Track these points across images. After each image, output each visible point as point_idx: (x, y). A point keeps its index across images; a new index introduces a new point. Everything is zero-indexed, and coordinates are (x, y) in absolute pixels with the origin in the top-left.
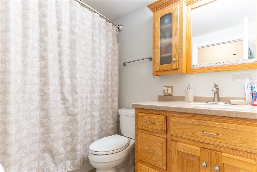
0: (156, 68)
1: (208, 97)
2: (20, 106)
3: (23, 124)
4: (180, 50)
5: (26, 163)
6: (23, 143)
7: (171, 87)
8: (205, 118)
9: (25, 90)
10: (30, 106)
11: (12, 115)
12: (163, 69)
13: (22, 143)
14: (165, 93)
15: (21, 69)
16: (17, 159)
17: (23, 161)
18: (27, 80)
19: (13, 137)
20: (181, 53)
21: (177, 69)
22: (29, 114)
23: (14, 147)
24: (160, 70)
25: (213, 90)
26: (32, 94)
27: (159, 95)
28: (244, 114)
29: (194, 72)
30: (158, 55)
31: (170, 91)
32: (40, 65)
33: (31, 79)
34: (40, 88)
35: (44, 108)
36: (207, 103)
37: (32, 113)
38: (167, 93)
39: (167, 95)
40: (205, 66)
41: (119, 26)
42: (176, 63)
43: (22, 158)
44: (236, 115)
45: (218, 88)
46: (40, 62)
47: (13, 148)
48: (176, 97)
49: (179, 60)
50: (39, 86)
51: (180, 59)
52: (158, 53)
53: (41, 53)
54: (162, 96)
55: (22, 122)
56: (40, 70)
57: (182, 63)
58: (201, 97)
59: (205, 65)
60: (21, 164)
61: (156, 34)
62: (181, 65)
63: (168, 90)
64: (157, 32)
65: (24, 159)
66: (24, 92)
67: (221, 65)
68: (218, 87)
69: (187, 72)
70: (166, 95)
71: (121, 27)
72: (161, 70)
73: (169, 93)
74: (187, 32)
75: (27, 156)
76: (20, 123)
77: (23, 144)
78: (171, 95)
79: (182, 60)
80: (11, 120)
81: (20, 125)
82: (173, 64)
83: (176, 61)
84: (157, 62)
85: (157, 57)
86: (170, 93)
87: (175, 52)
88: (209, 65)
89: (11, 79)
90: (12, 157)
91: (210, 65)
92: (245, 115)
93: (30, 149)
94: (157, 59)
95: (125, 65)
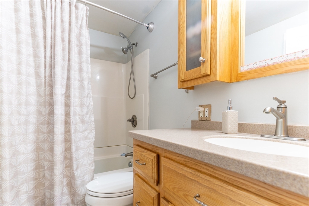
0: (181, 77)
1: (269, 125)
2: (16, 129)
3: (20, 148)
4: (214, 40)
5: (24, 191)
6: (20, 168)
7: (209, 107)
8: (205, 169)
9: (20, 111)
10: (27, 129)
11: (5, 138)
12: (189, 77)
13: (18, 168)
14: (201, 116)
15: (16, 88)
16: (13, 186)
17: (21, 188)
18: (22, 101)
19: (7, 161)
20: (215, 45)
21: (208, 75)
22: (26, 138)
23: (8, 171)
24: (186, 80)
25: (264, 111)
26: (28, 116)
27: (193, 120)
28: (271, 173)
29: (243, 78)
30: (183, 55)
31: (207, 113)
32: (36, 83)
33: (27, 99)
34: (37, 109)
35: (42, 131)
36: (262, 136)
37: (30, 137)
38: (203, 116)
39: (203, 119)
40: (263, 64)
41: (148, 24)
42: (205, 64)
43: (20, 185)
44: (253, 172)
45: (286, 107)
46: (36, 80)
47: (7, 173)
48: (215, 124)
49: (212, 59)
50: (36, 107)
51: (213, 57)
52: (183, 53)
53: (36, 70)
54: (196, 121)
55: (18, 146)
56: (37, 89)
57: (216, 63)
58: (256, 125)
59: (264, 62)
60: (18, 192)
61: (181, 23)
62: (214, 67)
63: (204, 111)
64: (181, 20)
65: (22, 185)
66: (19, 114)
67: (298, 58)
68: (285, 104)
69: (231, 80)
70: (201, 120)
71: (151, 26)
72: (187, 78)
73: (205, 116)
74: (232, 7)
75: (26, 183)
76: (16, 146)
77: (20, 170)
78: (208, 120)
79: (216, 57)
80: (4, 143)
81: (16, 149)
82: (202, 66)
83: (205, 62)
84: (182, 66)
85: (181, 59)
86: (208, 117)
87: (205, 46)
88: (272, 62)
89: (3, 99)
90: (6, 182)
91: (274, 61)
92: (274, 176)
93: (29, 175)
94: (182, 62)
95: (156, 78)
